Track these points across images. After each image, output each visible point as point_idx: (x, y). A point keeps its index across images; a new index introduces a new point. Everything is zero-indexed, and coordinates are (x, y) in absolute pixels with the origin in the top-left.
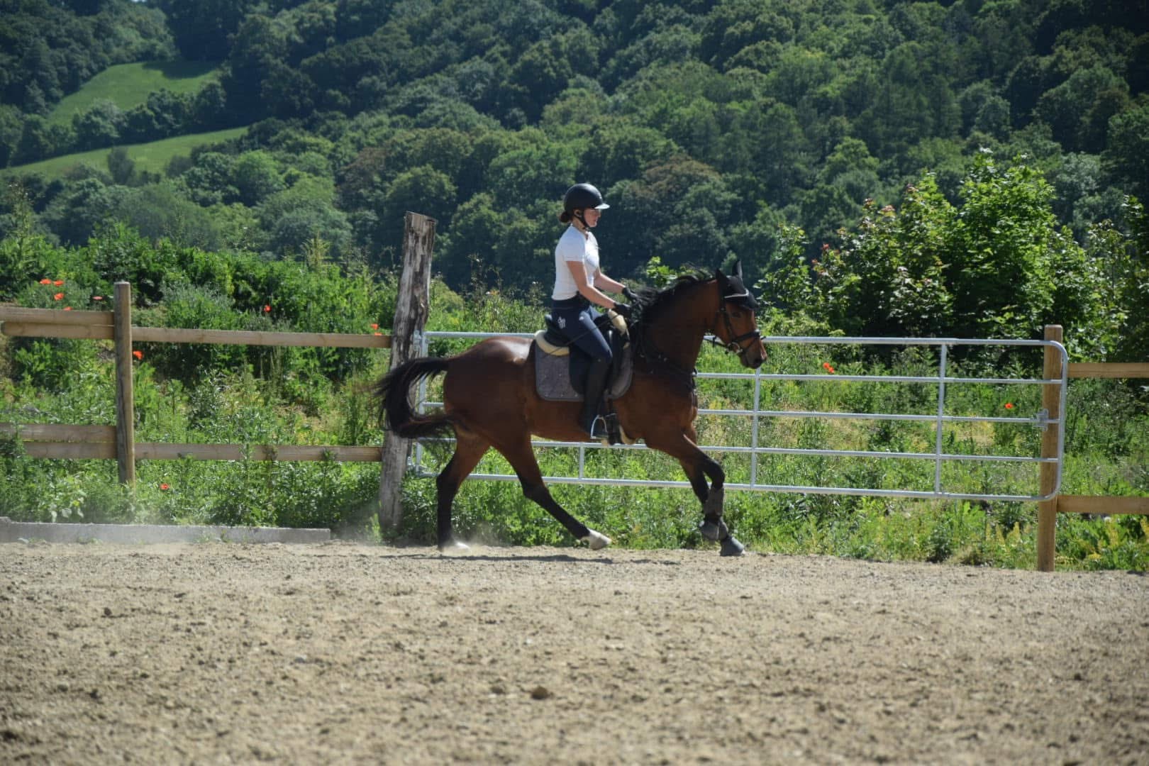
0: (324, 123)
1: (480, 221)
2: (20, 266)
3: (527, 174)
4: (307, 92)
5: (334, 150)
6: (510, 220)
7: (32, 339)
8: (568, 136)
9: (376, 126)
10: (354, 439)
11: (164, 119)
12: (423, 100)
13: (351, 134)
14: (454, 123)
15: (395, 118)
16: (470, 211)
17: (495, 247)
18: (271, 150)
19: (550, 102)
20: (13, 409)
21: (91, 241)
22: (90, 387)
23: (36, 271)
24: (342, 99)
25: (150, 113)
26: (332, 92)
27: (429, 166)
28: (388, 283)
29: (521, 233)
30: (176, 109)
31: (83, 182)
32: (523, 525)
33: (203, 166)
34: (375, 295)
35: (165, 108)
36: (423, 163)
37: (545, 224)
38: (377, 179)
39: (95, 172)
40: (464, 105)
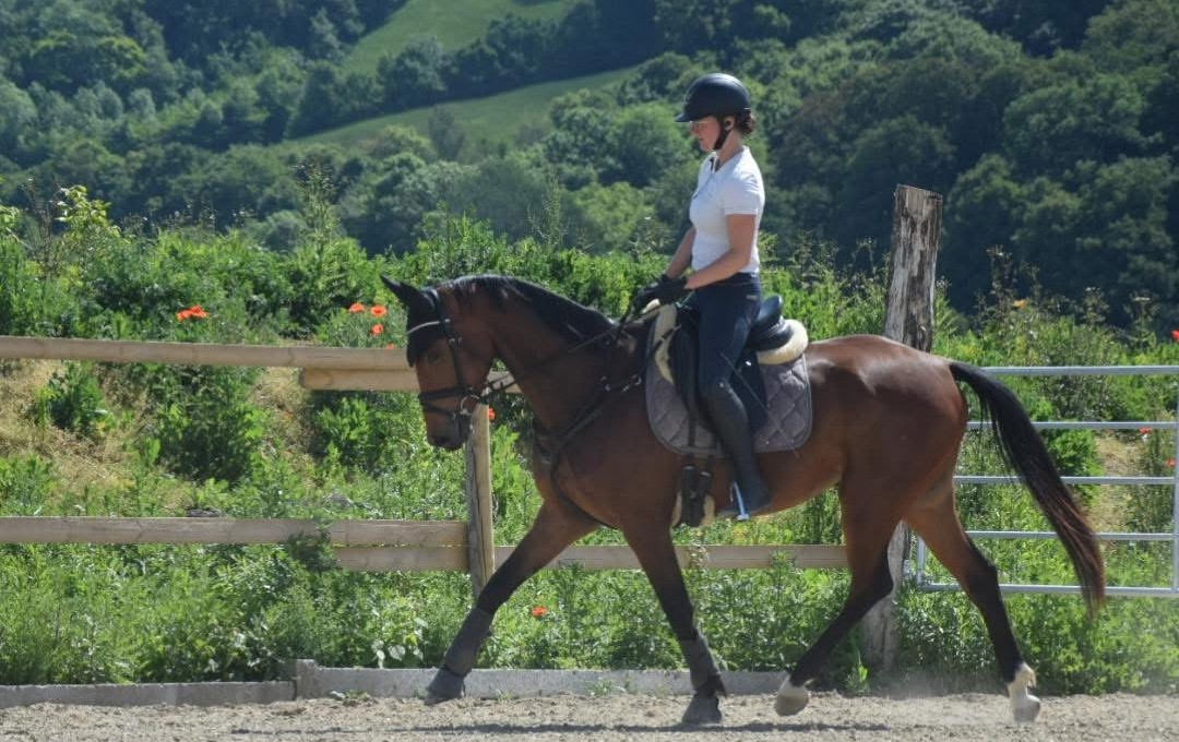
0: (750, 56)
1: (991, 199)
2: (321, 286)
3: (1064, 122)
4: (725, 11)
5: (767, 98)
6: (1037, 197)
7: (340, 394)
8: (1126, 62)
9: (829, 58)
10: (818, 535)
11: (512, 61)
12: (902, 16)
13: (793, 72)
14: (950, 49)
15: (858, 46)
16: (977, 182)
17: (1015, 238)
18: (671, 101)
19: (1099, 12)
20: (314, 499)
21: (422, 245)
22: (426, 464)
23: (343, 292)
24: (781, 19)
25: (490, 51)
26: (762, 9)
27: (911, 118)
28: (864, 296)
29: (1056, 213)
30: (529, 43)
31: (394, 159)
32: (1086, 661)
33: (569, 128)
34: (847, 314)
35: (513, 43)
36: (901, 114)
37: (1092, 200)
38: (832, 136)
39: (410, 143)
40: (965, 22)
